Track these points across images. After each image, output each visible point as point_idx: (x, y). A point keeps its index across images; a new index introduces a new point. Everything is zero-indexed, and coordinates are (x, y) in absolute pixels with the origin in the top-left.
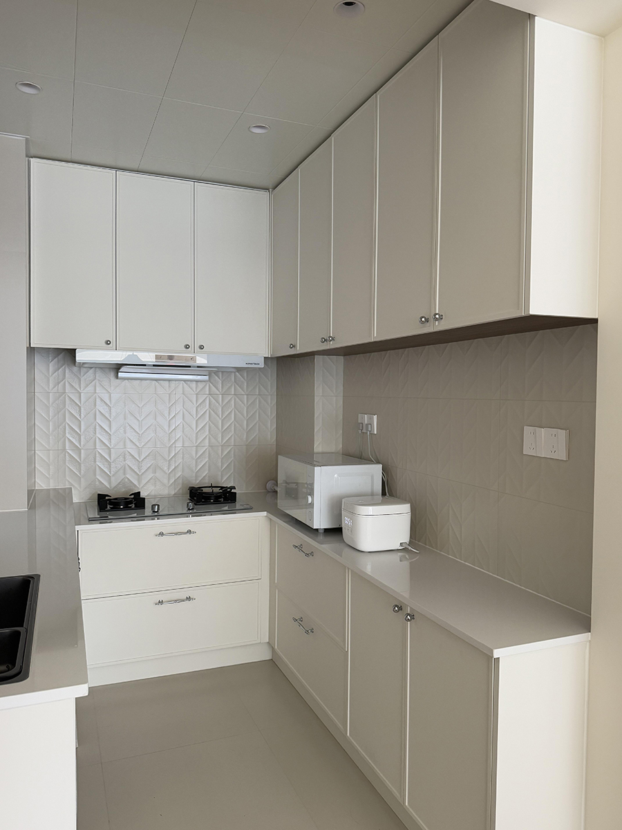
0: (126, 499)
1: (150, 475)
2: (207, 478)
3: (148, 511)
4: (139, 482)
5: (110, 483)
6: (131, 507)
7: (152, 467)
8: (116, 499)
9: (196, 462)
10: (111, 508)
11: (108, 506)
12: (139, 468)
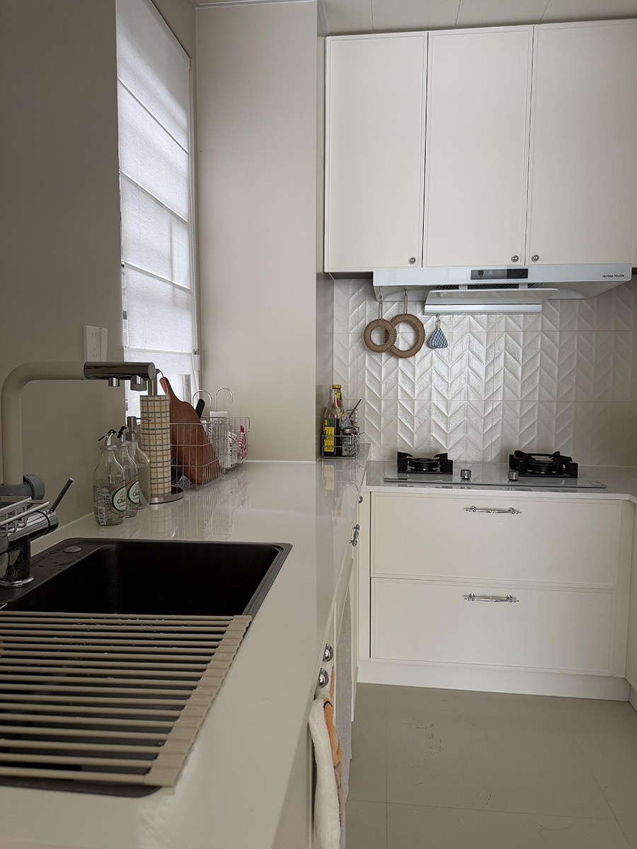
0: (429, 460)
1: (460, 434)
2: (535, 442)
3: (456, 477)
4: (447, 441)
5: (412, 441)
6: (435, 471)
7: (462, 424)
8: (418, 460)
9: (521, 422)
10: (412, 470)
11: (409, 468)
12: (447, 425)
